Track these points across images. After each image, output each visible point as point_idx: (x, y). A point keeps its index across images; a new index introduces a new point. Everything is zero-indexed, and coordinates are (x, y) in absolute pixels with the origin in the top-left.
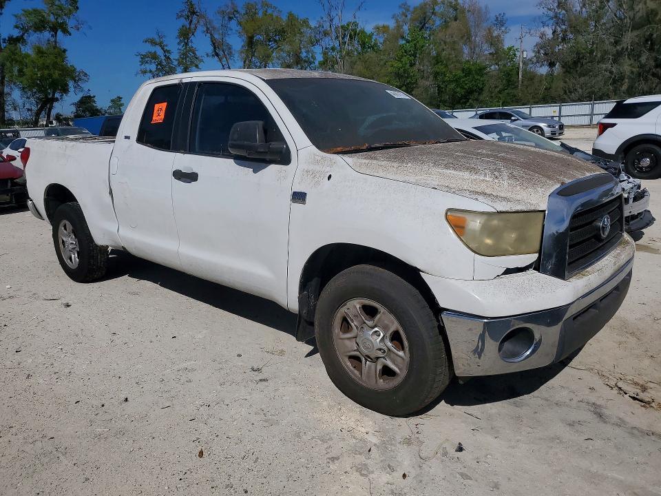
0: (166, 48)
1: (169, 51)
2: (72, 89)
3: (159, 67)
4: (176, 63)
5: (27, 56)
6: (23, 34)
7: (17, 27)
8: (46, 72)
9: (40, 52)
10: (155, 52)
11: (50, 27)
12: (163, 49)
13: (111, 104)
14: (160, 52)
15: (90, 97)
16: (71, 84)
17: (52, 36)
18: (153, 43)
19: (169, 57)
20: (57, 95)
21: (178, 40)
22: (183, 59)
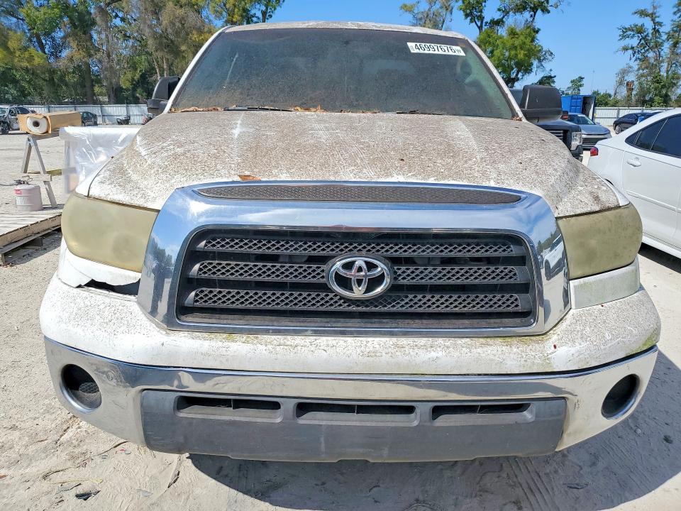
0: (657, 20)
1: (660, 24)
2: (534, 69)
3: (643, 41)
4: (664, 37)
5: (501, 37)
6: (504, 17)
7: (499, 10)
8: (513, 52)
9: (513, 33)
10: (643, 25)
11: (531, 8)
12: (653, 20)
13: (570, 85)
14: (648, 24)
15: (551, 77)
16: (535, 63)
17: (531, 16)
18: (643, 13)
19: (658, 31)
20: (520, 75)
21: (676, 9)
22: (675, 32)
